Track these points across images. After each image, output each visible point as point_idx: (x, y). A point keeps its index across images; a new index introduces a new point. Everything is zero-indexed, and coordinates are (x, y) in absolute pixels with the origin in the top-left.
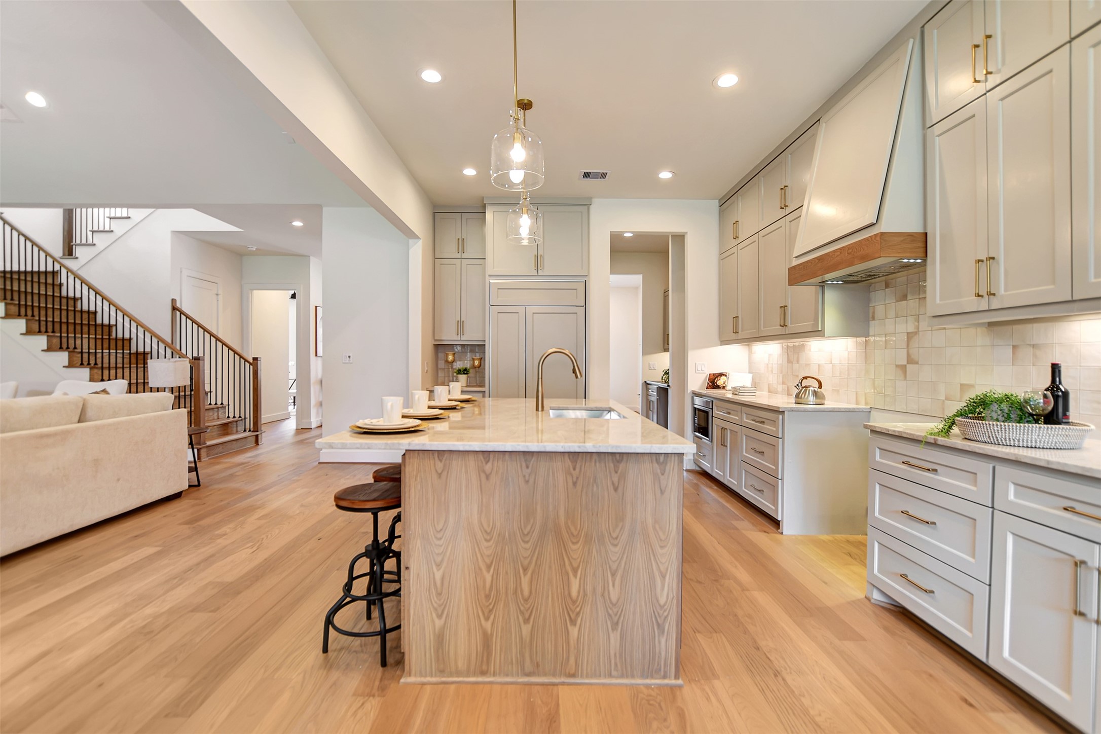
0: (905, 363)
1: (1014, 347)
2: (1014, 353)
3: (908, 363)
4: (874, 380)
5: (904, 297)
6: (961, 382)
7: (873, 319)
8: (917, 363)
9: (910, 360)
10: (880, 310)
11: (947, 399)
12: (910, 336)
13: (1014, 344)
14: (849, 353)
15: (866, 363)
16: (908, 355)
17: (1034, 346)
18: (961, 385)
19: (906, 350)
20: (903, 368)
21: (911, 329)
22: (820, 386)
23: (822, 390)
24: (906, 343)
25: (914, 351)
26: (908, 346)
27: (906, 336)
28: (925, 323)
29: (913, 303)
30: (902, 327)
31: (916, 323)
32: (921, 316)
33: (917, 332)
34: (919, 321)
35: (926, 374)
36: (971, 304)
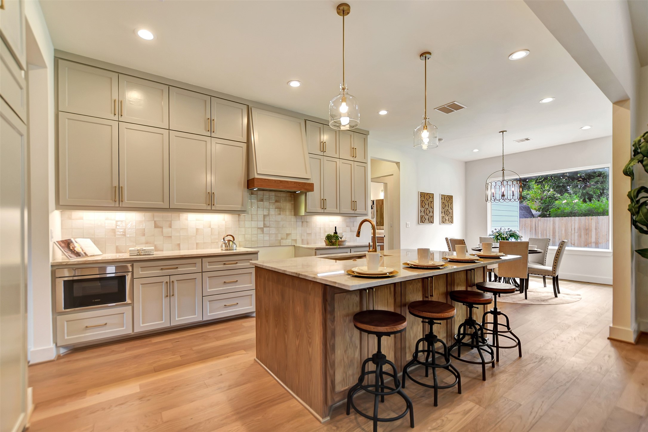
0: (263, 227)
1: (302, 222)
2: (302, 224)
5: (262, 200)
6: (287, 233)
8: (268, 227)
9: (265, 226)
12: (265, 216)
13: (302, 221)
14: (226, 222)
15: (239, 227)
16: (264, 224)
18: (287, 234)
19: (263, 222)
20: (262, 229)
21: (265, 213)
22: (234, 240)
23: (234, 241)
24: (262, 219)
25: (267, 223)
26: (264, 221)
27: (263, 216)
28: (272, 212)
29: (266, 204)
30: (261, 212)
31: (268, 212)
32: (270, 209)
33: (269, 215)
34: (269, 211)
35: (273, 231)
36: (320, 210)
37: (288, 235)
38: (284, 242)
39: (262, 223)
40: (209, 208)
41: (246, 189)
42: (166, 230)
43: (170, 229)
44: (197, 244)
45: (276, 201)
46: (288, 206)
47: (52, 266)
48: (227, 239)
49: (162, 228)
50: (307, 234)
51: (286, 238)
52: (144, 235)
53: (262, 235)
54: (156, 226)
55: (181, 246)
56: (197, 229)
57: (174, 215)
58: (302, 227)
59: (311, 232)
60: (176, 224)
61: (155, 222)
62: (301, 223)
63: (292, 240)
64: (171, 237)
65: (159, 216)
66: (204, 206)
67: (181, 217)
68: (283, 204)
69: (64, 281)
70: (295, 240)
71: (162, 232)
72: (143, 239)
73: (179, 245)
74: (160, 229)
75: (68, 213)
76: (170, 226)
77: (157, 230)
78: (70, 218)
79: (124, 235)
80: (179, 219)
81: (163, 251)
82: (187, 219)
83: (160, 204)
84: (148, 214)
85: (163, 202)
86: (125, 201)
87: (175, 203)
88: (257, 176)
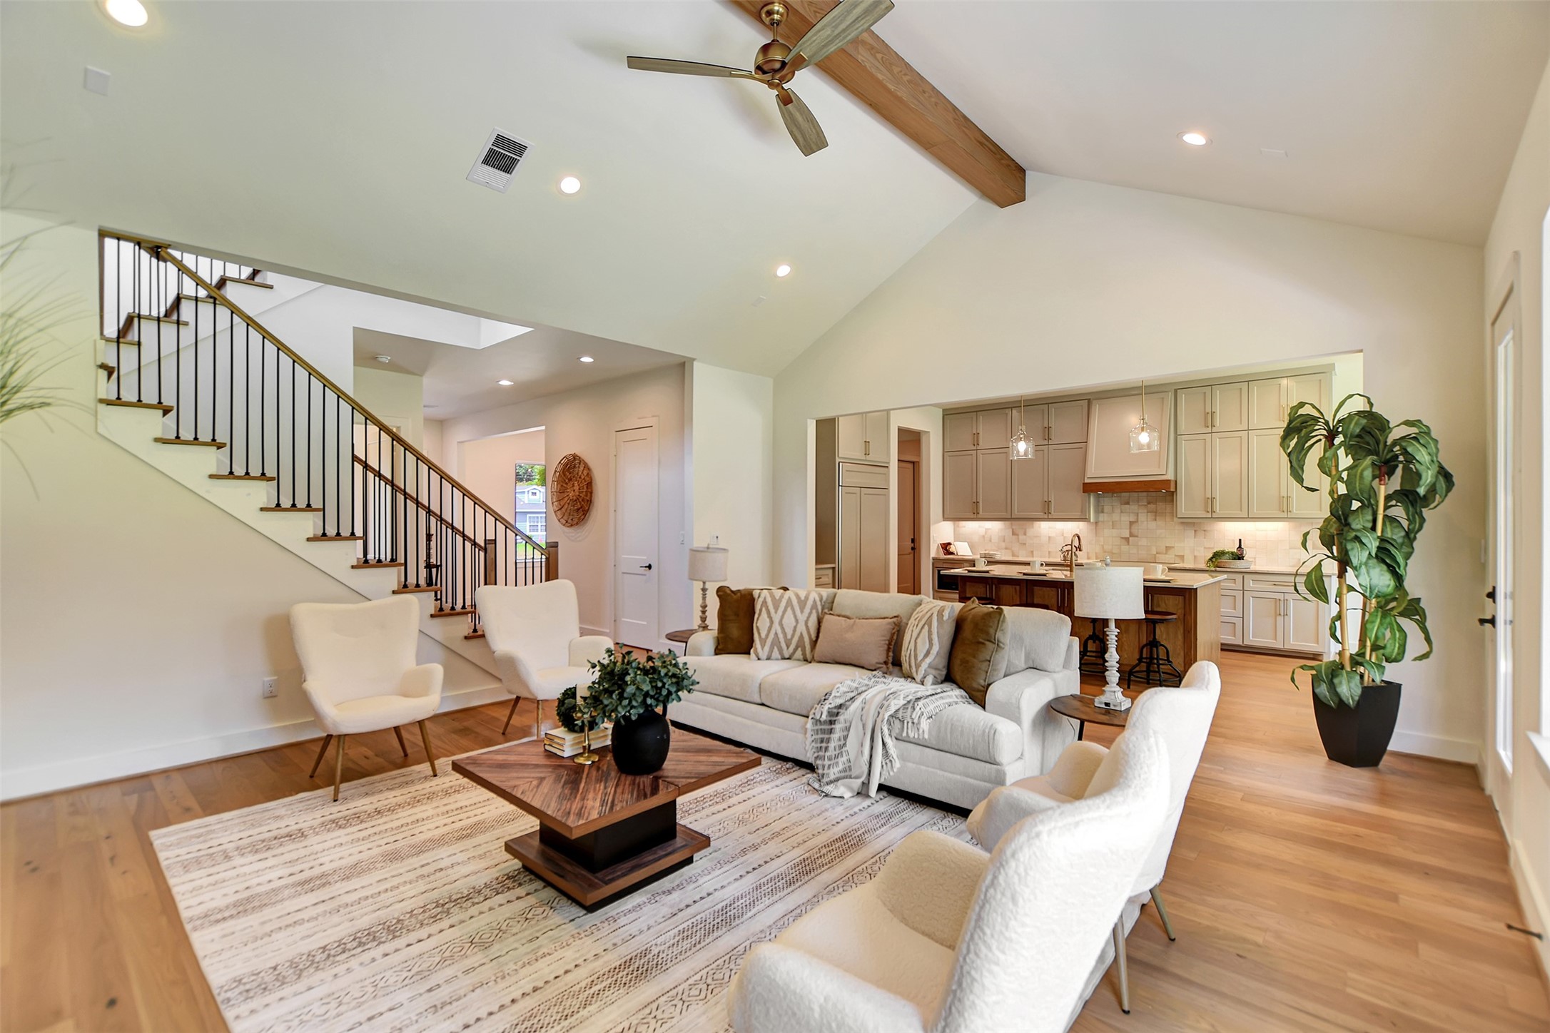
0: (1128, 536)
1: (1195, 531)
2: (1195, 533)
3: (1128, 538)
4: (1103, 546)
5: (1128, 503)
6: (1167, 546)
7: (1103, 512)
8: (1137, 536)
9: (1132, 535)
10: (1107, 509)
11: (1157, 553)
12: (1131, 523)
13: (1196, 529)
15: (1096, 536)
16: (1130, 533)
17: (1204, 531)
20: (1127, 539)
21: (1132, 519)
24: (1128, 527)
25: (1135, 531)
26: (1130, 528)
27: (1128, 523)
28: (1142, 517)
29: (1133, 507)
30: (1126, 519)
31: (1136, 517)
32: (1139, 515)
33: (1137, 521)
34: (1138, 516)
35: (1143, 542)
36: (1202, 514)
37: (1168, 548)
38: (1161, 558)
39: (1128, 531)
40: (1046, 516)
41: (1084, 494)
42: (1022, 537)
43: (1025, 537)
44: (1049, 552)
45: (1149, 503)
47: (933, 559)
48: (1064, 549)
49: (1018, 535)
50: (1205, 548)
51: (1164, 552)
52: (1004, 541)
53: (1127, 547)
54: (1014, 534)
55: (1034, 553)
56: (1049, 537)
57: (1028, 523)
58: (1195, 537)
59: (1212, 546)
60: (1030, 532)
61: (1013, 530)
62: (1193, 532)
63: (1176, 556)
64: (1025, 544)
65: (1014, 524)
66: (1041, 515)
67: (1034, 525)
68: (1158, 507)
69: (938, 573)
70: (1182, 557)
71: (1018, 539)
72: (1003, 545)
73: (1032, 552)
74: (1016, 537)
75: (954, 523)
76: (1025, 534)
77: (1014, 538)
78: (958, 526)
79: (990, 541)
80: (1033, 527)
81: (1018, 556)
82: (1040, 527)
83: (1004, 515)
84: (1006, 523)
85: (1007, 512)
86: (981, 513)
87: (1016, 513)
88: (1087, 481)
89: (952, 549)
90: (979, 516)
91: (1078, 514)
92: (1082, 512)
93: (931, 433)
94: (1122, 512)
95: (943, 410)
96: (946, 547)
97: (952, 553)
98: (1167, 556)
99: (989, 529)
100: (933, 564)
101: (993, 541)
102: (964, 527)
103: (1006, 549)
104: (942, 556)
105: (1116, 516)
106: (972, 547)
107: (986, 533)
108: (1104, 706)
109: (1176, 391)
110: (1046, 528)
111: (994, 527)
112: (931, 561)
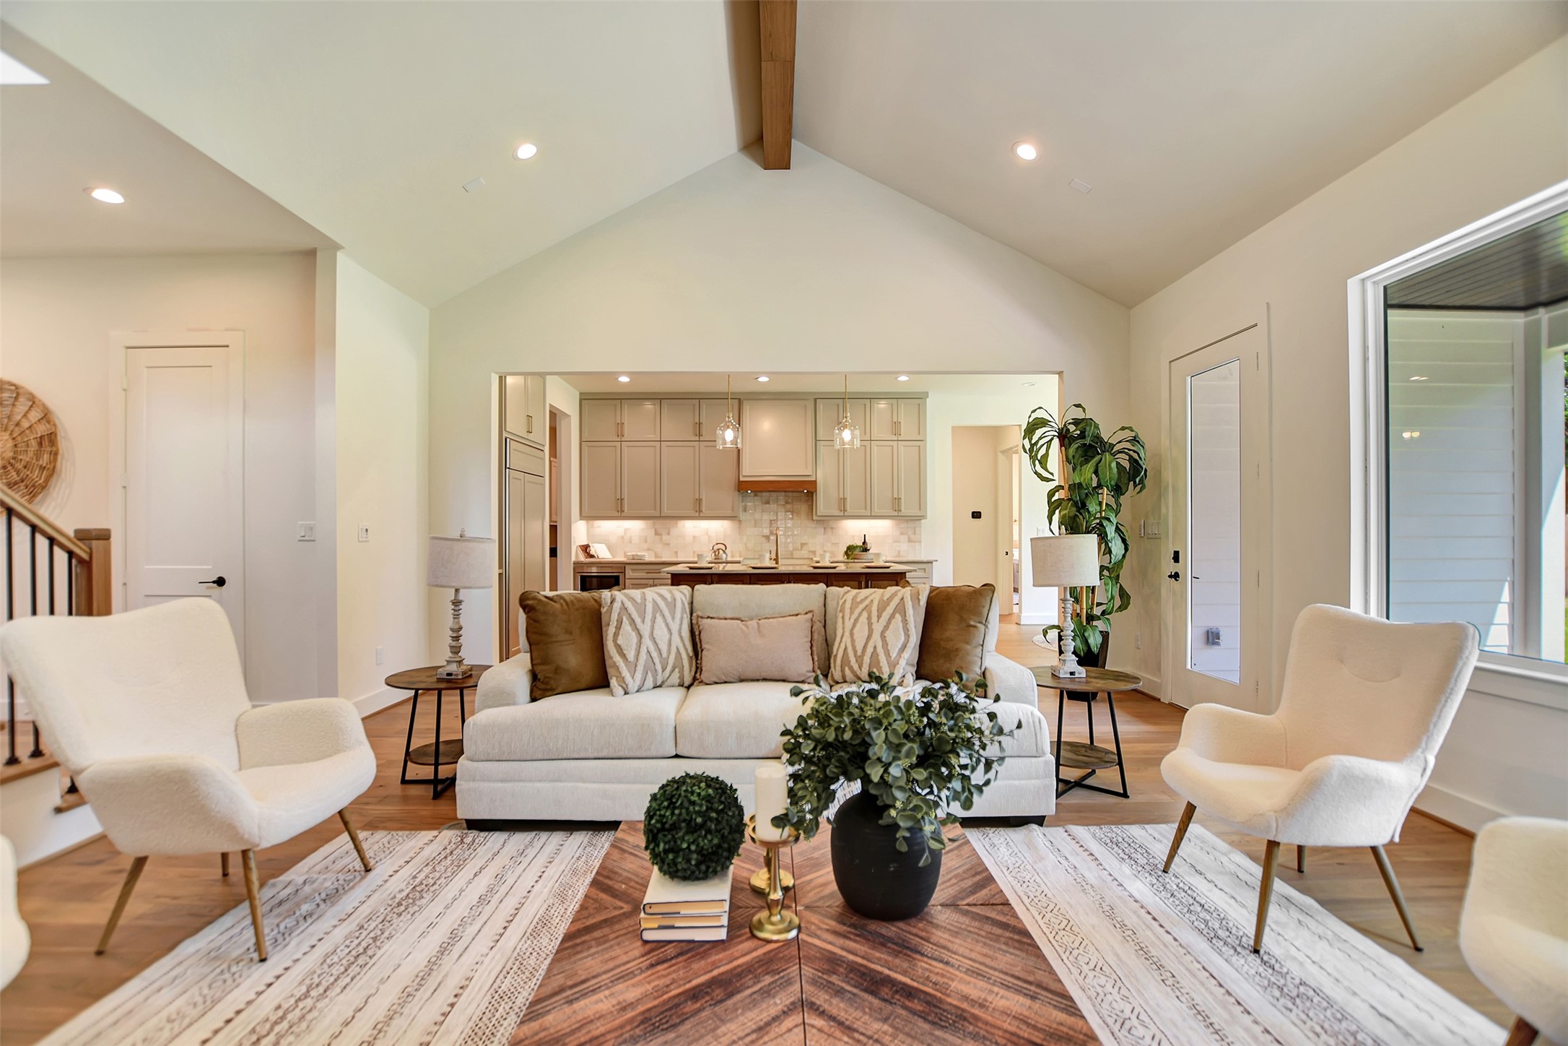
0: (769, 534)
1: (825, 528)
4: (746, 544)
5: (768, 503)
7: (748, 511)
9: (772, 533)
10: (752, 507)
11: (794, 550)
12: (771, 522)
15: (740, 534)
16: (770, 531)
18: (801, 543)
20: (768, 537)
21: (772, 518)
22: (726, 548)
24: (769, 525)
25: (774, 529)
26: (771, 527)
27: (769, 521)
28: (781, 515)
29: (773, 506)
30: (766, 517)
31: (775, 516)
32: (779, 513)
33: (777, 520)
34: (777, 515)
36: (837, 513)
37: (803, 545)
38: (796, 554)
39: (768, 529)
40: (697, 515)
41: (737, 493)
42: (665, 537)
43: (668, 536)
45: (787, 503)
46: (803, 507)
47: (574, 563)
48: (715, 548)
49: (661, 535)
51: (800, 548)
52: (646, 542)
53: (768, 544)
54: (656, 533)
56: (694, 537)
57: (672, 522)
58: (824, 533)
60: (674, 532)
61: (656, 529)
62: (823, 530)
63: (809, 551)
64: (669, 544)
65: (659, 523)
66: (692, 513)
67: (680, 524)
68: (798, 506)
69: (581, 576)
70: (814, 552)
71: (661, 539)
72: (645, 546)
73: (676, 552)
75: (591, 522)
76: (669, 534)
77: (657, 537)
78: (592, 527)
79: (631, 542)
80: (677, 527)
82: (686, 526)
83: (652, 513)
84: (650, 522)
85: (655, 510)
86: (626, 511)
87: (666, 512)
88: (742, 479)
89: (592, 552)
90: (623, 514)
91: (729, 513)
92: (733, 510)
93: (572, 418)
94: (763, 511)
95: (580, 393)
96: (585, 548)
97: (592, 556)
98: (802, 552)
99: (628, 529)
100: (574, 568)
101: (633, 542)
102: (600, 527)
103: (648, 550)
104: (582, 558)
105: (757, 516)
106: (610, 548)
107: (625, 533)
108: (1069, 676)
109: (815, 400)
110: (691, 527)
111: (635, 527)
112: (572, 566)
